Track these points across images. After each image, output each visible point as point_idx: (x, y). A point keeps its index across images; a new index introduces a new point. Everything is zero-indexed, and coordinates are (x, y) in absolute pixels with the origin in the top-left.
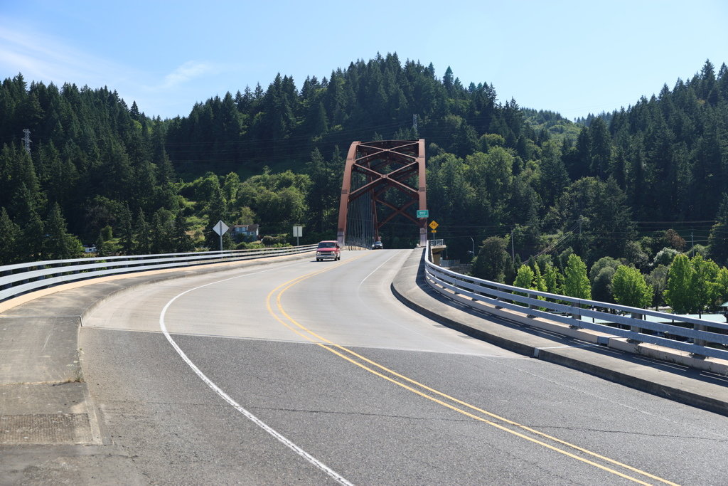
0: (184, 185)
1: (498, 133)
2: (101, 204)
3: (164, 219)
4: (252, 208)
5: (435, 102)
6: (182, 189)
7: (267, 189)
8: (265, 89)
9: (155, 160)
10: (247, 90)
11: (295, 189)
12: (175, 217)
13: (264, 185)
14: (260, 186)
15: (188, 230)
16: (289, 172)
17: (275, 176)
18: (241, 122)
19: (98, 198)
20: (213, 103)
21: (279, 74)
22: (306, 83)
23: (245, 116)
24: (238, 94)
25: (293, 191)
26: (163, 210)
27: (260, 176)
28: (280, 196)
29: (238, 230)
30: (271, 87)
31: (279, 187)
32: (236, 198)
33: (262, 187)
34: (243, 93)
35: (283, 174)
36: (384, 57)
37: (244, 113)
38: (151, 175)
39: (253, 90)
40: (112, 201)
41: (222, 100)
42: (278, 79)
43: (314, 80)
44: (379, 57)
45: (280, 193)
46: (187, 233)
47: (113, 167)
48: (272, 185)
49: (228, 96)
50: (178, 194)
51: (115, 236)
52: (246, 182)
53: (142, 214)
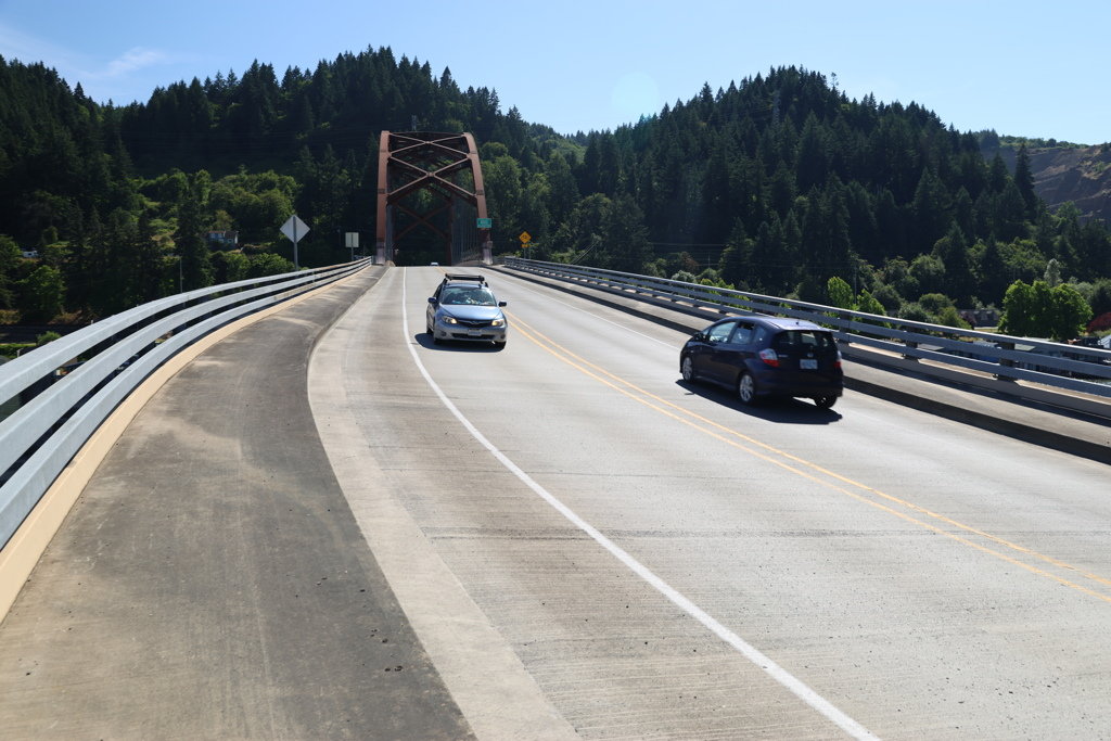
0: (144, 182)
1: (501, 142)
2: (41, 200)
3: (123, 221)
4: (230, 212)
5: (434, 103)
6: (144, 187)
7: (246, 190)
8: (239, 77)
9: (109, 152)
10: (219, 76)
11: (279, 192)
12: (136, 219)
13: (242, 186)
14: (237, 187)
15: (154, 234)
16: (271, 172)
17: (255, 177)
18: (212, 113)
19: (37, 193)
20: (177, 89)
21: (256, 61)
22: (288, 73)
23: (215, 106)
24: (208, 81)
25: (276, 194)
26: (120, 210)
27: (235, 176)
28: (262, 198)
29: (213, 236)
30: (246, 75)
31: (260, 190)
32: (209, 199)
33: (240, 189)
34: (213, 79)
35: (264, 175)
36: (376, 49)
37: (215, 103)
38: (104, 168)
39: (225, 77)
40: (56, 197)
41: (188, 86)
42: (255, 65)
43: (297, 71)
44: (371, 50)
45: (262, 195)
46: (154, 238)
47: (56, 157)
48: (251, 187)
49: (195, 82)
50: (139, 192)
51: (61, 239)
52: (219, 183)
53: (96, 214)
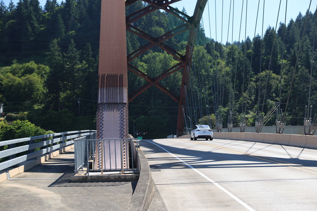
17: (20, 66)
25: (35, 77)
28: (23, 80)
35: (27, 64)
45: (23, 78)
48: (18, 72)
